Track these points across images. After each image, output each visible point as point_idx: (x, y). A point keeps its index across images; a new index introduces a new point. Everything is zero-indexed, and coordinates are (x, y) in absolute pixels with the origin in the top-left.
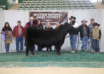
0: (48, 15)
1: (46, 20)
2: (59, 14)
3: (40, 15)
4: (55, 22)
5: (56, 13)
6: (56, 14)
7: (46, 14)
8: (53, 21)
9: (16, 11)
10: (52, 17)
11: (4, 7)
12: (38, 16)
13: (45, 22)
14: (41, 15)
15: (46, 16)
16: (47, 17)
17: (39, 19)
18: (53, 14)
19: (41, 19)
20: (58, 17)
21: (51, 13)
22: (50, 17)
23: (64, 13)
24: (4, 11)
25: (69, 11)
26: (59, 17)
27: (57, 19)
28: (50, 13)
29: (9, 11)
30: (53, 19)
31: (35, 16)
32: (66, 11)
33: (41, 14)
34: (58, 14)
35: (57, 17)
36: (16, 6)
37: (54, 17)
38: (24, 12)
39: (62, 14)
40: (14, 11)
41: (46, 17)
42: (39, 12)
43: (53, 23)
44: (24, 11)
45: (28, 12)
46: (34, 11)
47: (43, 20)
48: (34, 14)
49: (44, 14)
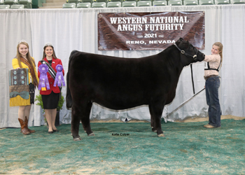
0: (148, 21)
1: (144, 35)
2: (181, 18)
3: (127, 21)
4: (168, 39)
5: (173, 14)
6: (170, 19)
7: (145, 19)
8: (162, 36)
9: (61, 11)
10: (159, 27)
12: (122, 25)
13: (140, 39)
14: (131, 21)
16: (146, 27)
17: (125, 31)
18: (162, 18)
19: (131, 32)
20: (179, 27)
21: (158, 16)
22: (155, 28)
23: (193, 16)
24: (29, 12)
26: (181, 27)
27: (175, 31)
28: (156, 17)
29: (44, 11)
30: (165, 32)
31: (113, 25)
32: (200, 8)
33: (129, 19)
34: (176, 19)
35: (174, 28)
37: (168, 28)
38: (82, 13)
39: (187, 18)
40: (56, 11)
41: (144, 28)
42: (124, 12)
43: (164, 42)
44: (85, 11)
45: (94, 13)
46: (112, 10)
47: (135, 34)
48: (111, 18)
49: (139, 19)
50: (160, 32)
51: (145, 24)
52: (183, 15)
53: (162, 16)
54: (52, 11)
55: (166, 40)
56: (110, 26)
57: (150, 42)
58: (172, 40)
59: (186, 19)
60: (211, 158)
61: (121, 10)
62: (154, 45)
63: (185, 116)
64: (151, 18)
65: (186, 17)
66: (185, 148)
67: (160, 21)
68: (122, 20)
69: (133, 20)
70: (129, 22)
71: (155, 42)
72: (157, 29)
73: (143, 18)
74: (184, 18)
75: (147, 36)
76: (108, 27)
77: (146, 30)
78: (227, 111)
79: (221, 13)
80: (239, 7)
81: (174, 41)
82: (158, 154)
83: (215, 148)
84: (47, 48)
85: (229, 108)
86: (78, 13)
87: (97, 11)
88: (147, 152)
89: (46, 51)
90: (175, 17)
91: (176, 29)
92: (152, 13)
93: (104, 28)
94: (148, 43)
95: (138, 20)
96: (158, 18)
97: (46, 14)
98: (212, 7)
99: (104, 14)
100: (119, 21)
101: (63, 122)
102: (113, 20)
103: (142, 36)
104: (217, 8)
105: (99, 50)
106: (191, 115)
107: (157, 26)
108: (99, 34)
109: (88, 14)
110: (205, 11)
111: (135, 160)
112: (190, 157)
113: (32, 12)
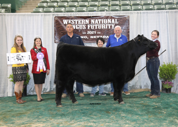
0: (90, 22)
1: (87, 32)
2: (113, 20)
3: (75, 22)
5: (107, 18)
6: (105, 21)
7: (87, 21)
8: (99, 33)
10: (98, 27)
11: (9, 6)
13: (84, 35)
14: (78, 22)
15: (87, 25)
18: (100, 20)
19: (77, 30)
20: (111, 27)
21: (97, 19)
22: (95, 27)
23: (121, 19)
25: (132, 13)
26: (113, 26)
29: (16, 15)
30: (101, 30)
31: (65, 25)
32: (126, 13)
33: (76, 21)
34: (109, 21)
36: (31, 4)
37: (103, 27)
38: (43, 16)
40: (24, 15)
41: (87, 27)
42: (73, 16)
44: (45, 15)
45: (52, 16)
46: (64, 14)
47: (81, 31)
48: (64, 20)
49: (83, 21)
50: (98, 30)
52: (114, 18)
54: (22, 15)
55: (103, 35)
56: (63, 25)
57: (91, 37)
58: (106, 35)
59: (116, 21)
60: (126, 117)
61: (71, 14)
62: (94, 39)
64: (92, 20)
66: (110, 110)
67: (98, 22)
68: (71, 22)
69: (79, 22)
70: (76, 23)
71: (95, 37)
73: (86, 20)
74: (115, 20)
75: (89, 32)
76: (62, 27)
77: (88, 28)
78: (145, 86)
79: (141, 17)
80: (153, 13)
82: (90, 114)
83: (130, 111)
85: (147, 84)
86: (40, 16)
87: (53, 15)
88: (83, 113)
91: (109, 28)
92: (93, 17)
93: (59, 27)
94: (89, 38)
96: (96, 20)
97: (17, 17)
98: (135, 13)
99: (59, 17)
101: (30, 94)
102: (65, 22)
103: (85, 33)
104: (138, 13)
105: (55, 42)
107: (96, 25)
108: (55, 31)
109: (47, 17)
110: (130, 15)
111: (74, 119)
112: (112, 117)
113: (7, 15)
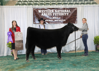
0: (54, 11)
1: (52, 18)
2: (68, 10)
3: (45, 11)
6: (63, 11)
7: (53, 11)
8: (60, 18)
9: (17, 7)
10: (59, 14)
12: (43, 13)
13: (51, 19)
16: (53, 14)
17: (45, 16)
18: (60, 10)
22: (57, 14)
24: (3, 7)
26: (68, 14)
27: (65, 16)
29: (10, 7)
30: (61, 16)
31: (40, 13)
32: (75, 6)
33: (46, 11)
34: (65, 11)
35: (65, 14)
37: (62, 14)
38: (26, 8)
40: (15, 7)
43: (61, 20)
44: (27, 7)
45: (31, 8)
46: (39, 7)
47: (49, 17)
48: (39, 10)
51: (53, 13)
53: (60, 9)
57: (55, 20)
58: (64, 19)
61: (43, 7)
62: (57, 21)
63: (69, 51)
64: (55, 10)
65: (69, 10)
67: (59, 12)
68: (43, 11)
69: (48, 11)
71: (57, 20)
72: (58, 15)
74: (69, 11)
75: (54, 18)
76: (37, 14)
77: (53, 15)
79: (84, 9)
81: (65, 20)
84: (13, 22)
86: (25, 8)
87: (33, 7)
89: (13, 24)
90: (65, 10)
92: (56, 8)
95: (50, 11)
97: (11, 8)
100: (42, 11)
101: (19, 54)
103: (51, 18)
106: (71, 50)
109: (29, 8)
110: (77, 8)
113: (5, 7)
